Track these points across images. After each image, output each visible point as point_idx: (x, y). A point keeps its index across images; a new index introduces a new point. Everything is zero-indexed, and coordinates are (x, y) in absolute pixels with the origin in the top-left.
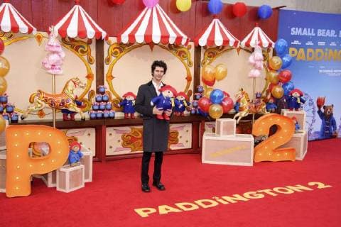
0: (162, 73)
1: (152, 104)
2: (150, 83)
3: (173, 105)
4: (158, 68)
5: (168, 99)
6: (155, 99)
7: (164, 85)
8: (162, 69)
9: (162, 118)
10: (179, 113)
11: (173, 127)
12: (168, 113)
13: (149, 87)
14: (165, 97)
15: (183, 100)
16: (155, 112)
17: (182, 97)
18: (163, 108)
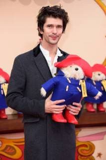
13: (35, 58)
14: (69, 78)
15: (101, 79)
16: (49, 108)
17: (99, 75)
18: (64, 100)
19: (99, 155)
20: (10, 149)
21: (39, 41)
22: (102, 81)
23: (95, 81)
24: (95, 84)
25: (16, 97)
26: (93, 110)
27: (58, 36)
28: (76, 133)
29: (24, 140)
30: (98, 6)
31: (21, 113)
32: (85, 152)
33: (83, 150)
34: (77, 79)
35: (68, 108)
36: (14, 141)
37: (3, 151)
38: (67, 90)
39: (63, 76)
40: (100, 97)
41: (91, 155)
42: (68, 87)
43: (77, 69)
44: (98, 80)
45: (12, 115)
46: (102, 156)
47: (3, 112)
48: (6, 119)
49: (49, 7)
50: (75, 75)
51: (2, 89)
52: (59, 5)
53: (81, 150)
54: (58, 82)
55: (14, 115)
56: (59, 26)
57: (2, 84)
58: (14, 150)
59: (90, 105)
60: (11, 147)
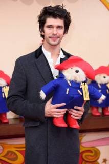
0: (61, 31)
1: (43, 95)
2: (39, 53)
3: (86, 98)
4: (50, 21)
5: (76, 85)
6: (50, 85)
7: (68, 55)
8: (60, 22)
9: (64, 125)
10: (100, 110)
11: (87, 140)
12: (77, 113)
13: (36, 60)
14: (70, 81)
15: (107, 82)
16: (49, 112)
17: (105, 77)
18: (64, 104)
19: (105, 161)
20: (11, 155)
21: (42, 42)
22: (107, 84)
23: (100, 84)
24: (100, 87)
25: (16, 100)
26: (98, 114)
27: (59, 37)
28: (80, 138)
29: (24, 145)
30: (104, 6)
31: (23, 117)
32: (90, 158)
33: (88, 156)
34: (78, 81)
35: (69, 112)
36: (16, 146)
37: (4, 156)
38: (67, 93)
39: (64, 78)
40: (103, 101)
41: (96, 161)
42: (68, 89)
43: (77, 72)
44: (104, 83)
45: (14, 119)
46: (107, 162)
47: (4, 116)
48: (8, 123)
49: (50, 6)
50: (76, 78)
51: (4, 92)
52: (62, 5)
53: (86, 156)
54: (58, 85)
55: (15, 119)
56: (59, 27)
57: (3, 87)
58: (15, 156)
59: (95, 109)
60: (12, 153)
